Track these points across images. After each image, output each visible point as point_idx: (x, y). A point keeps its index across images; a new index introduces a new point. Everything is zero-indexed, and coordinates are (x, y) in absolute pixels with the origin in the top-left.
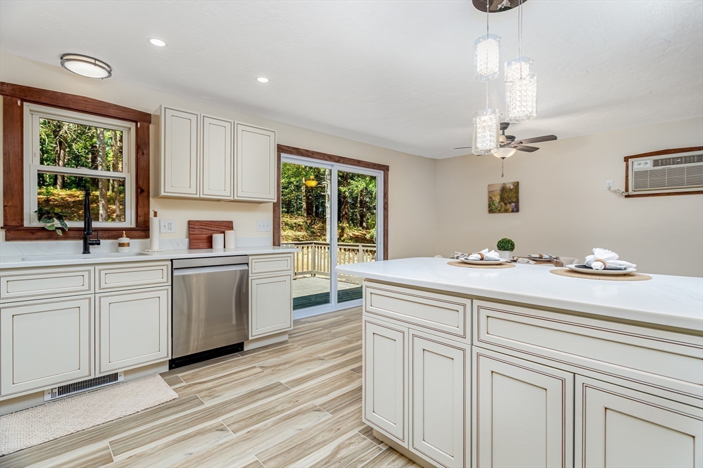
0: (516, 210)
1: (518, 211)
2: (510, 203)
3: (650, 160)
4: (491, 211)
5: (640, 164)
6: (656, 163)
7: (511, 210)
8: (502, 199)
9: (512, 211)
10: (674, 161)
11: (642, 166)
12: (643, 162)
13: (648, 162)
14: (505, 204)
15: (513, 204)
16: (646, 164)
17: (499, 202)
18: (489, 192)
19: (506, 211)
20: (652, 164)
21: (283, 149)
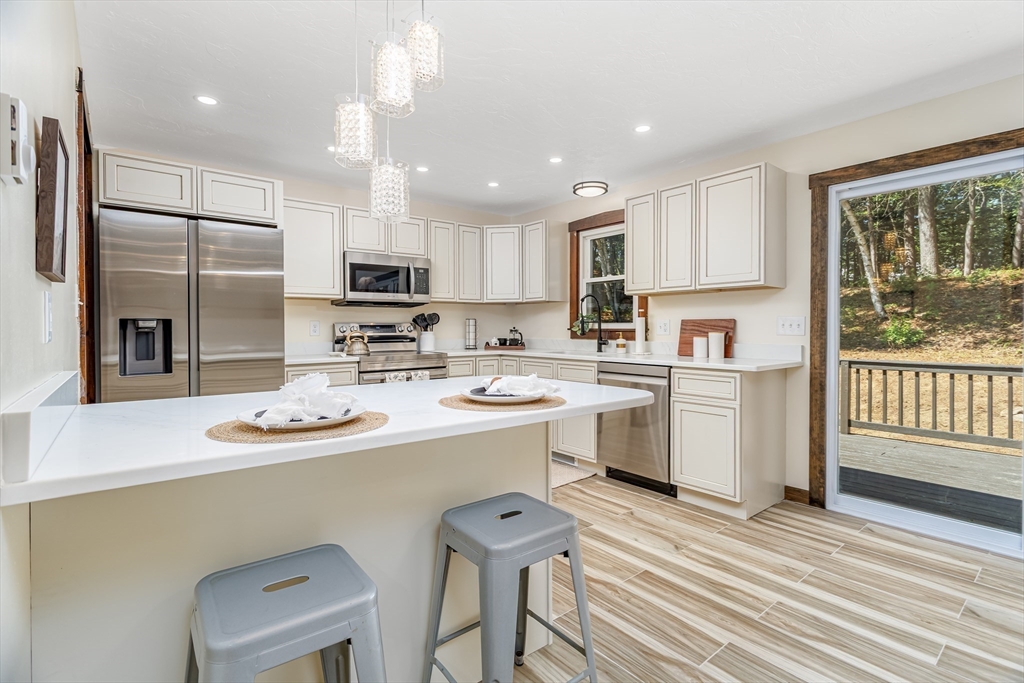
21: (832, 178)
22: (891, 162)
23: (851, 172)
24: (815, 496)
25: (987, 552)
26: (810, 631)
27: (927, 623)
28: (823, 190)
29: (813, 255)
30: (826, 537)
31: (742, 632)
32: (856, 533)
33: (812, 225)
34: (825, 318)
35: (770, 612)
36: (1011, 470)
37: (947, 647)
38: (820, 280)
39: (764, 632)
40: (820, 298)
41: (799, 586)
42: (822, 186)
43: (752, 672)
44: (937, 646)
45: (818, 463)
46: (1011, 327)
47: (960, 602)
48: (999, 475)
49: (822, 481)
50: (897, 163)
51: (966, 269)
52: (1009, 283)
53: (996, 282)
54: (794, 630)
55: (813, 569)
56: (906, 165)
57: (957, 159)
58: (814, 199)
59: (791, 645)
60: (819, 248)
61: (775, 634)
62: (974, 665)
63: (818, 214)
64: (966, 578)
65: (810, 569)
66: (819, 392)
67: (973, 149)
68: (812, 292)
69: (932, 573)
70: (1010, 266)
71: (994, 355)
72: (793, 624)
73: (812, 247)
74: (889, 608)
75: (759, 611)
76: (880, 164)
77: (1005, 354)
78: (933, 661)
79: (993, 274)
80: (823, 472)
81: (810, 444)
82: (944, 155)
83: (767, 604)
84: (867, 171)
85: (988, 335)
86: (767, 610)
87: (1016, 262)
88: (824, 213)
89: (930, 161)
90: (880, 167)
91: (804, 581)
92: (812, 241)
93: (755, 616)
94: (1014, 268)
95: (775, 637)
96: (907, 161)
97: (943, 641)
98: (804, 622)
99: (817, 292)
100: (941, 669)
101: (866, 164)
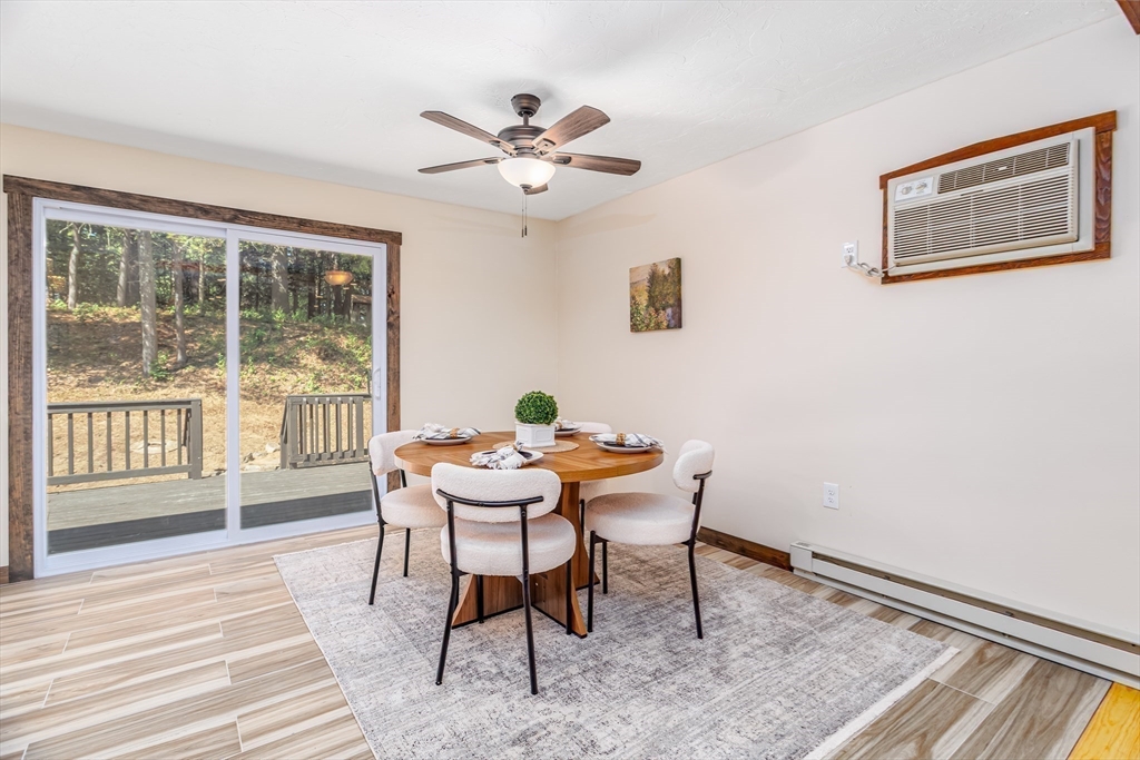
0: (677, 323)
1: (679, 325)
2: (664, 309)
3: (932, 177)
4: (635, 328)
5: (908, 190)
6: (946, 184)
7: (665, 324)
8: (652, 300)
9: (668, 327)
10: (992, 173)
11: (912, 194)
12: (916, 184)
13: (929, 181)
14: (657, 311)
15: (669, 311)
16: (922, 191)
17: (647, 306)
18: (632, 285)
19: (658, 327)
20: (937, 186)
21: (39, 189)
22: (114, 196)
23: (66, 190)
24: (17, 569)
25: (205, 552)
26: (111, 679)
27: (200, 617)
28: (27, 200)
29: (10, 274)
30: (58, 602)
31: (37, 727)
32: (88, 585)
33: (10, 238)
34: (31, 352)
35: (54, 691)
36: (170, 493)
37: (222, 623)
38: (22, 306)
39: (64, 710)
40: (23, 328)
41: (65, 655)
42: (23, 194)
43: (81, 744)
44: (216, 625)
45: (22, 527)
46: (124, 364)
47: (211, 592)
48: (164, 500)
49: (28, 547)
50: (120, 199)
51: (71, 300)
52: (117, 320)
53: (105, 318)
54: (93, 688)
55: (69, 634)
56: (129, 204)
57: (177, 214)
58: (11, 206)
59: (103, 700)
60: (21, 267)
61: (78, 703)
62: (246, 622)
63: (19, 226)
64: (204, 575)
65: (67, 635)
66: (23, 441)
67: (191, 211)
68: (11, 320)
69: (178, 583)
70: (114, 304)
71: (112, 393)
72: (89, 685)
73: (10, 263)
74: (165, 623)
75: (42, 698)
76: (101, 193)
77: (121, 391)
78: (220, 635)
79: (102, 309)
80: (29, 537)
81: (10, 507)
82: (165, 206)
83: (44, 688)
84: (85, 196)
85: (102, 372)
86: (48, 693)
87: (119, 298)
88: (27, 228)
89: (153, 208)
90: (101, 197)
91: (67, 649)
92: (9, 258)
93: (41, 705)
94: (118, 306)
95: (79, 706)
96: (131, 201)
97: (217, 620)
98: (98, 677)
99: (18, 321)
100: (228, 637)
101: (84, 188)
